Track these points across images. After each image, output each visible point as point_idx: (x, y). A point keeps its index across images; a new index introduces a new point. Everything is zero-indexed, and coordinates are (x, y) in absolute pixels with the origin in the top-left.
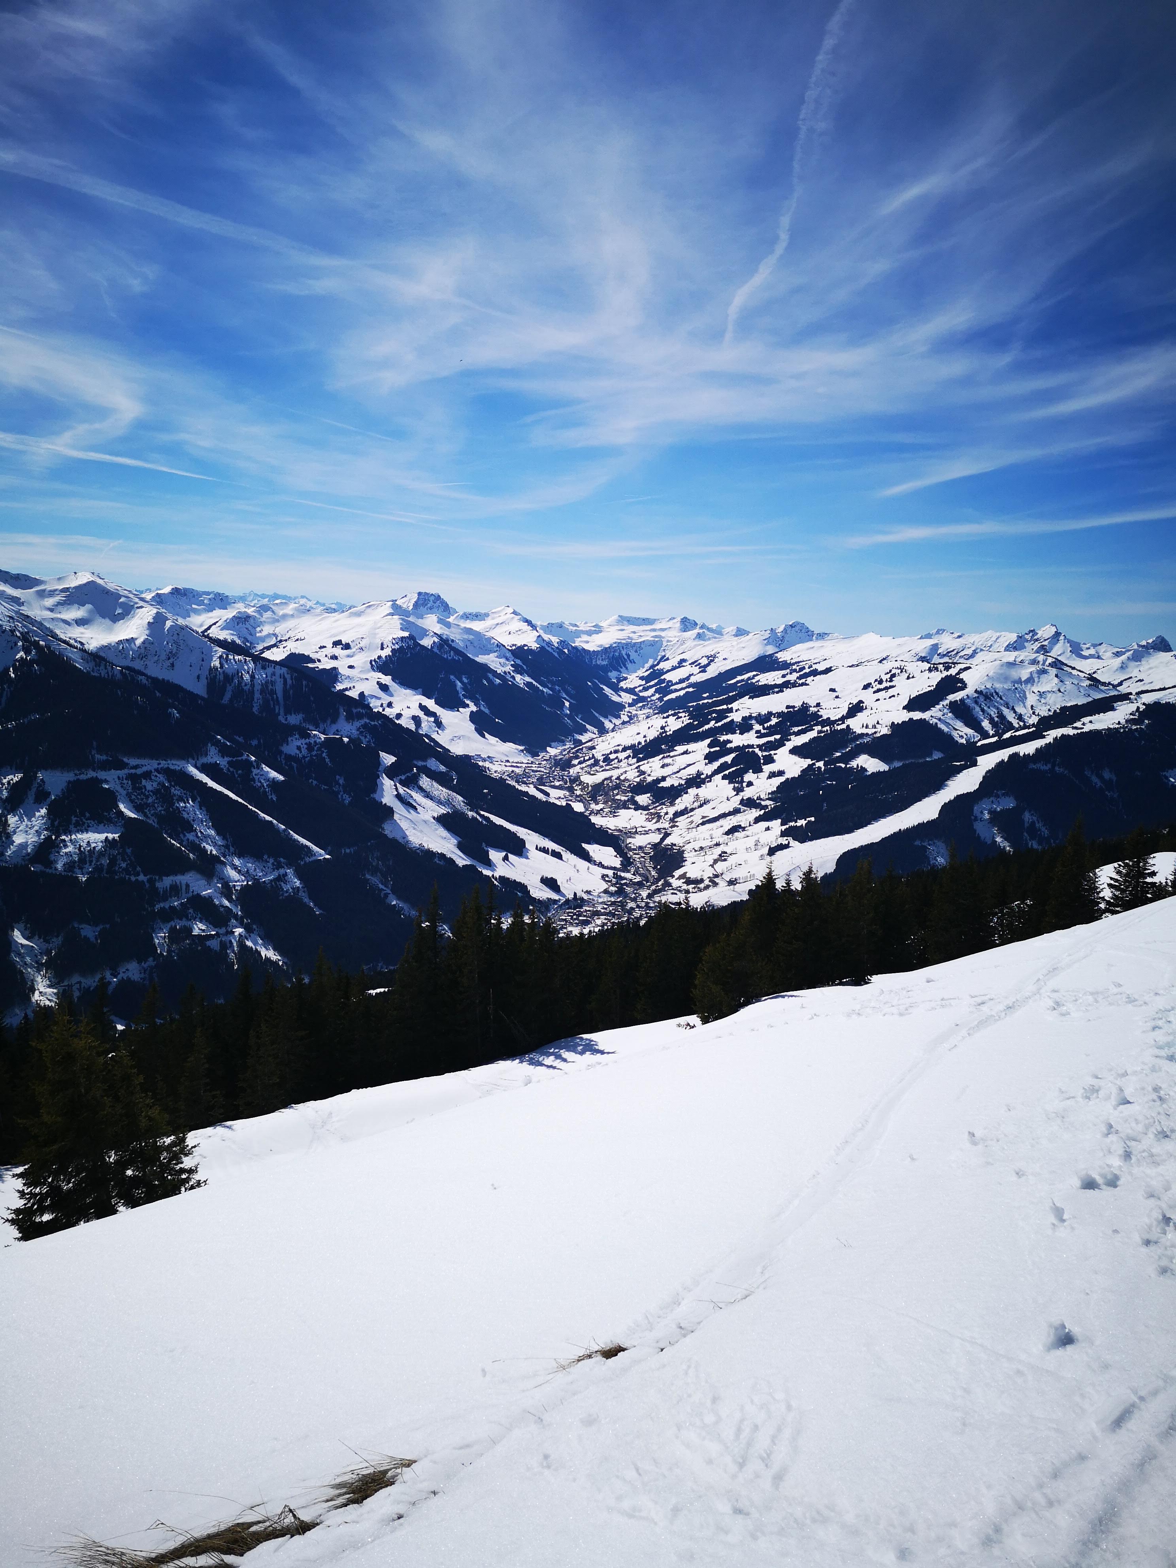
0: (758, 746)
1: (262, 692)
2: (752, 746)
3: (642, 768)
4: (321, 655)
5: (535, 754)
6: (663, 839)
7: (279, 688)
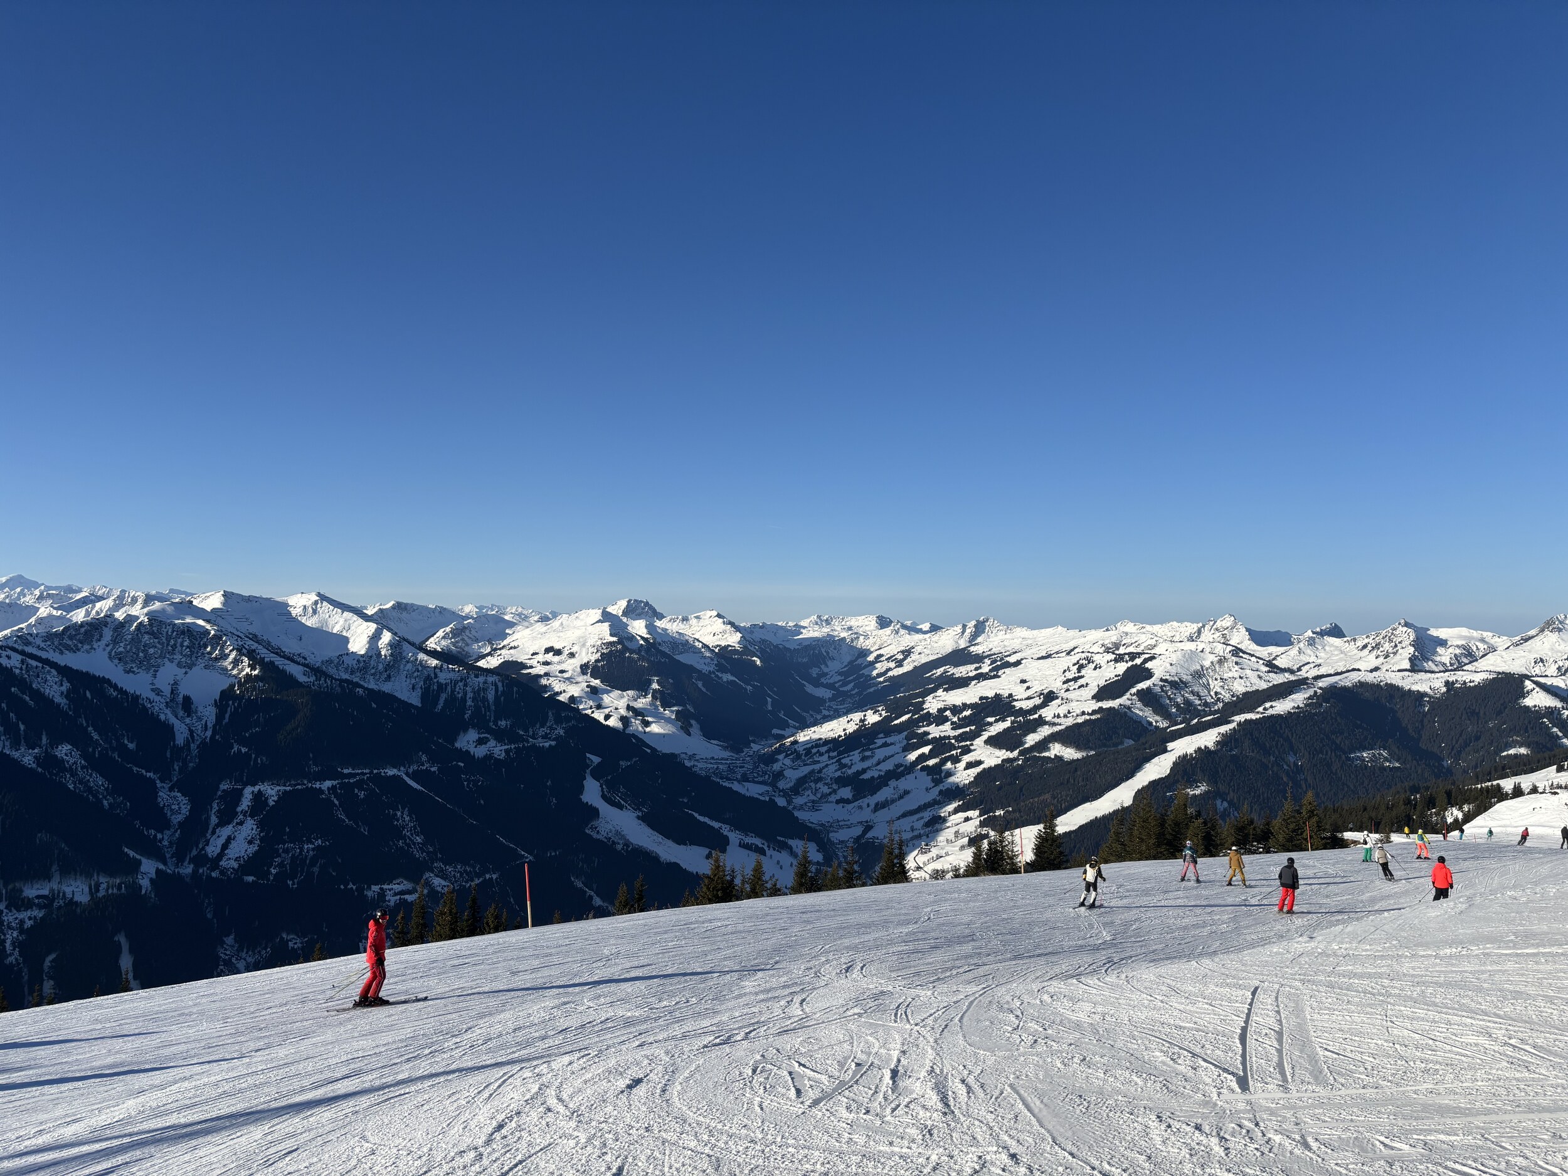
0: (955, 737)
1: (474, 699)
2: (949, 737)
3: (843, 761)
4: (534, 662)
5: (738, 751)
6: (865, 832)
7: (491, 696)
